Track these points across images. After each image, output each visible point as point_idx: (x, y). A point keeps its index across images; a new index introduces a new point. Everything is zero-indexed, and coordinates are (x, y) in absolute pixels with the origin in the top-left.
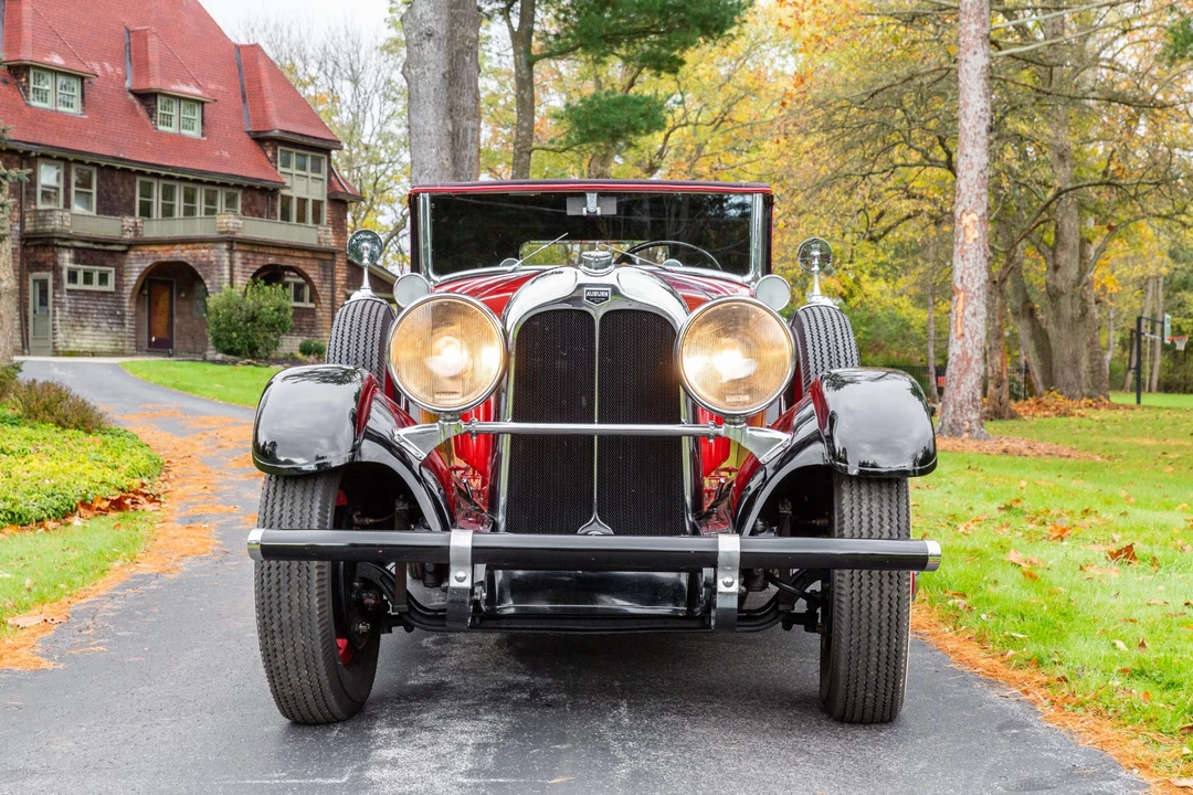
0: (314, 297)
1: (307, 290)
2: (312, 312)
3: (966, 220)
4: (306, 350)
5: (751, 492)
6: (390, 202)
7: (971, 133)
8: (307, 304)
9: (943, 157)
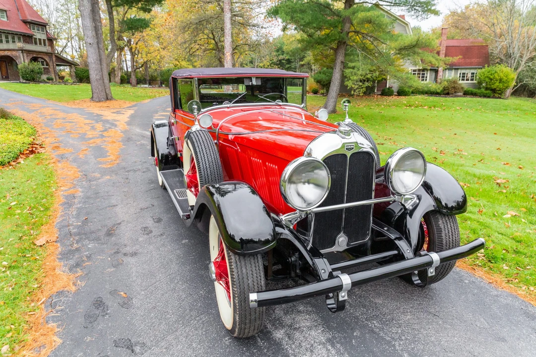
0: (47, 64)
1: (45, 63)
2: (48, 69)
3: (227, 54)
4: (48, 79)
6: (61, 39)
7: (228, 33)
8: (45, 66)
9: (212, 37)
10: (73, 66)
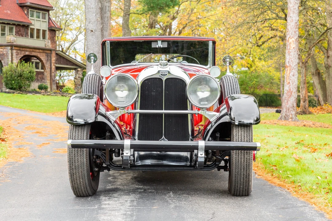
0: (43, 67)
1: (40, 65)
2: (42, 73)
3: (290, 40)
4: (40, 88)
5: (208, 130)
6: (71, 30)
7: (292, 9)
8: (40, 70)
9: (284, 16)
10: (79, 69)
